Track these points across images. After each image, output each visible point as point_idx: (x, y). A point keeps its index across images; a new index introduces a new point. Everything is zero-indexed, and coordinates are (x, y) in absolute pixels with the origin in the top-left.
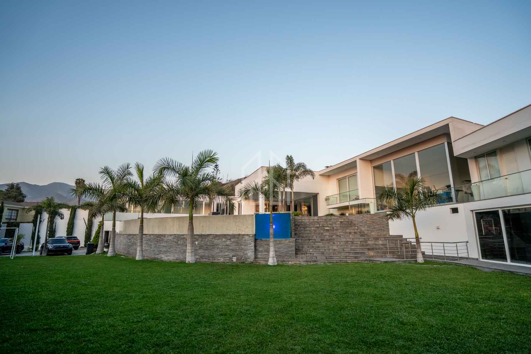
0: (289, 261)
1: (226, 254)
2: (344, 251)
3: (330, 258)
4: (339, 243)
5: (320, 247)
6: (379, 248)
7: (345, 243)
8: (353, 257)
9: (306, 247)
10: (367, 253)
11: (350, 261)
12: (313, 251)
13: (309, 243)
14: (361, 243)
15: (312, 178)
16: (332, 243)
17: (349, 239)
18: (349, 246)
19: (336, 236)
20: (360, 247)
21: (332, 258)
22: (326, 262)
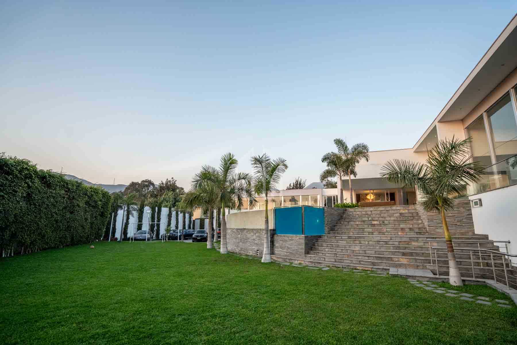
0: (295, 260)
1: (253, 248)
2: (365, 254)
3: (340, 261)
4: (367, 243)
5: (340, 246)
6: (423, 254)
7: (375, 243)
8: (369, 263)
9: (325, 245)
10: (397, 260)
11: (361, 268)
12: (328, 251)
13: (332, 241)
14: (399, 244)
15: (366, 161)
16: (357, 242)
17: (384, 238)
18: (377, 247)
19: (378, 233)
20: (393, 249)
21: (342, 261)
22: (331, 265)
